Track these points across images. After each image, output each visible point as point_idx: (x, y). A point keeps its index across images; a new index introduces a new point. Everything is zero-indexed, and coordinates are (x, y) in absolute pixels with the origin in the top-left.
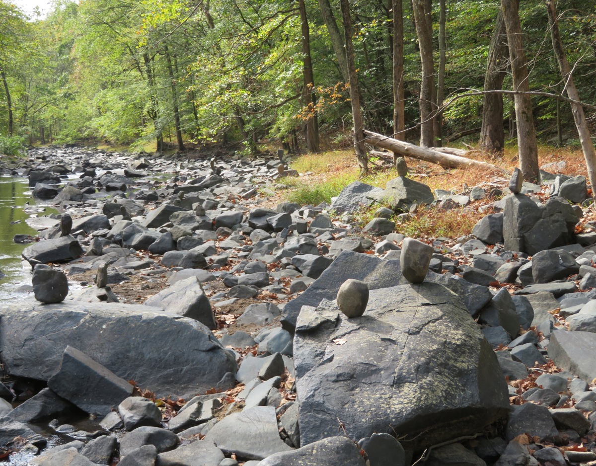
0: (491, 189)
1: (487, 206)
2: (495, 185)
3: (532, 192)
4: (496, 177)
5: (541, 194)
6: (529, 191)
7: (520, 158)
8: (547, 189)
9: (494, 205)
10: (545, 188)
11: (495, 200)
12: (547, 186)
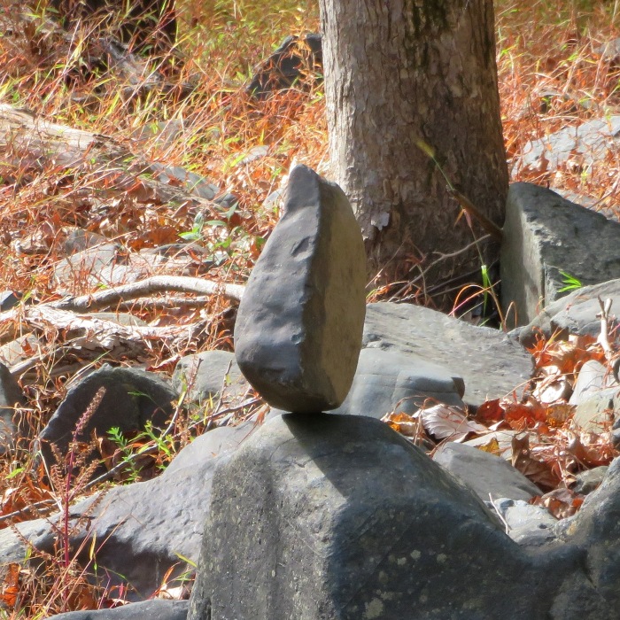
0: (68, 361)
1: (34, 529)
2: (104, 328)
3: (450, 392)
4: (106, 249)
5: (529, 415)
6: (425, 391)
7: (333, 73)
8: (588, 373)
9: (100, 527)
10: (571, 364)
11: (109, 472)
12: (588, 336)
